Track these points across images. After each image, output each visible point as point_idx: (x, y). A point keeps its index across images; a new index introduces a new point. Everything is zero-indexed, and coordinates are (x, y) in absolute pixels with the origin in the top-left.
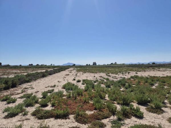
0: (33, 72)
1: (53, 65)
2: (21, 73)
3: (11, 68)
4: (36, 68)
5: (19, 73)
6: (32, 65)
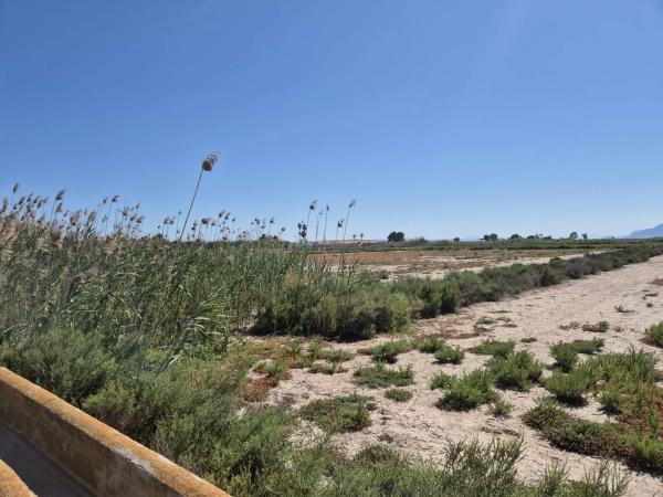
0: (503, 264)
2: (461, 265)
3: (430, 249)
4: (509, 249)
5: (455, 267)
6: (494, 237)
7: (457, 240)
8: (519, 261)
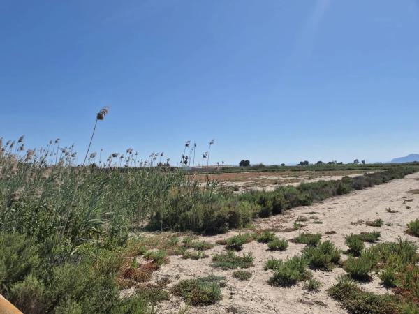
0: (313, 181)
1: (360, 163)
2: (286, 182)
3: (266, 171)
4: (316, 171)
5: (281, 183)
6: (306, 163)
7: (283, 165)
8: (323, 179)
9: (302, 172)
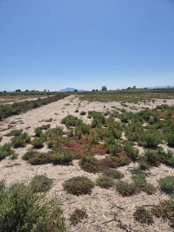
0: (22, 101)
1: (47, 91)
2: (6, 102)
4: (25, 95)
5: (3, 102)
6: (19, 90)
7: (5, 91)
9: (16, 96)
